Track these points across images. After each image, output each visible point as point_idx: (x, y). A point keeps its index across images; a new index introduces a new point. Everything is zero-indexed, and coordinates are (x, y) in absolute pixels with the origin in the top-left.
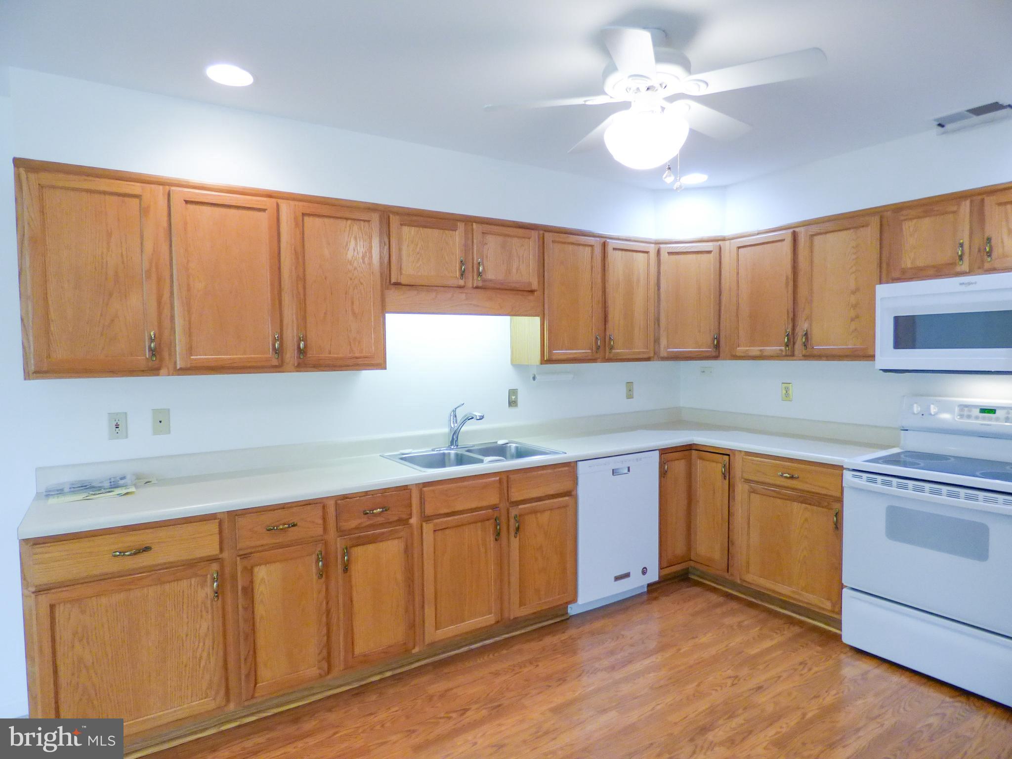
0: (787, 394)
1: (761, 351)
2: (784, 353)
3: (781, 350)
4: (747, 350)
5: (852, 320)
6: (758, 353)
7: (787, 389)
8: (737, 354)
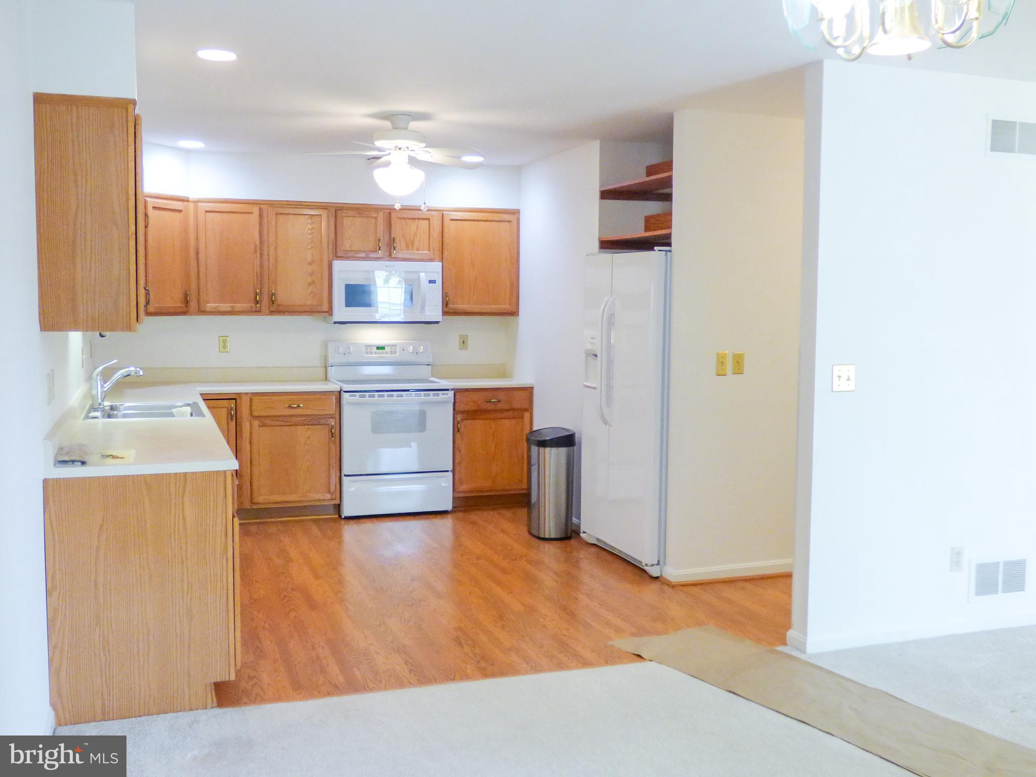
0: (225, 347)
1: (232, 307)
2: (254, 309)
3: (251, 307)
4: (218, 307)
5: (310, 284)
6: (229, 309)
7: (225, 341)
8: (207, 310)
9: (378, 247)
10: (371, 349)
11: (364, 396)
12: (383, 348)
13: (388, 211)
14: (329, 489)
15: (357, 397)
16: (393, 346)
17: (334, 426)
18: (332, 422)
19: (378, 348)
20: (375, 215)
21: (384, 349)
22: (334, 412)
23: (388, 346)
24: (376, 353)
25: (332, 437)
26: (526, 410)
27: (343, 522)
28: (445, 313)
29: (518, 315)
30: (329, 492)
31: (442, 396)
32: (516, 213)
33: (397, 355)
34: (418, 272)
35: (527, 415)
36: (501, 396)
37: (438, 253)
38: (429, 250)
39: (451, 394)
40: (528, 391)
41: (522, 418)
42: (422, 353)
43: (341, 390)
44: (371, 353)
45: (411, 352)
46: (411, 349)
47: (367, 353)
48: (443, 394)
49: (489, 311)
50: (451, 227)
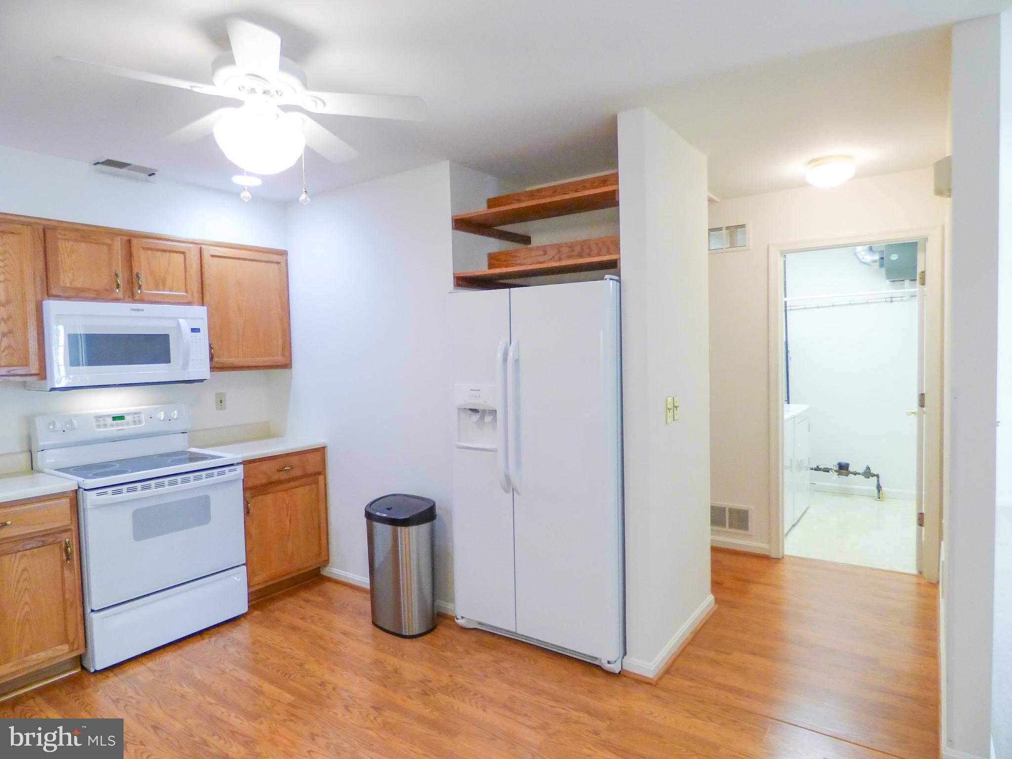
9: (115, 285)
10: (104, 420)
11: (120, 492)
12: (121, 418)
13: (128, 238)
14: (67, 636)
15: (109, 496)
16: (136, 413)
17: (71, 543)
18: (66, 538)
19: (114, 418)
20: (109, 241)
21: (124, 419)
22: (67, 522)
23: (128, 414)
24: (112, 425)
25: (68, 559)
26: (319, 473)
27: (93, 679)
28: (213, 369)
29: (291, 367)
30: (66, 641)
31: (229, 474)
32: (284, 253)
33: (144, 424)
34: (176, 318)
35: (321, 478)
36: (295, 461)
37: (197, 296)
38: (186, 292)
39: (240, 468)
40: (321, 451)
41: (317, 483)
42: (177, 419)
43: (79, 488)
44: (105, 426)
45: (162, 418)
46: (162, 415)
47: (99, 426)
48: (230, 471)
49: (261, 364)
50: (212, 267)
